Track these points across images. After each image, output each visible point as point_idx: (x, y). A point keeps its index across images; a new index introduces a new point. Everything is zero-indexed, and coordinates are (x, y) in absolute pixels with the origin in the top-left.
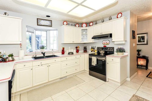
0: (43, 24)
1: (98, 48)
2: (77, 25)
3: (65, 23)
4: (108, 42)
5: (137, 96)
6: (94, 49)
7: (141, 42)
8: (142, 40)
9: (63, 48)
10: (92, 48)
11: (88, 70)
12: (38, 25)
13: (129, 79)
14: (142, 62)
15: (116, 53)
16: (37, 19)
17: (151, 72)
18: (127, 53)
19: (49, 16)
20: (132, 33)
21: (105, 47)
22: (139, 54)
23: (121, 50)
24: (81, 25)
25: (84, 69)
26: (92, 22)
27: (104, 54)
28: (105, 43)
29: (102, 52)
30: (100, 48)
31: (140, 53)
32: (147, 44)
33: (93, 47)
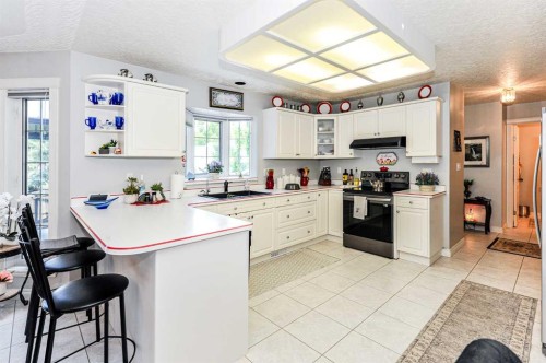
0: (222, 104)
1: (364, 174)
2: (306, 108)
3: (278, 102)
4: (393, 157)
5: (470, 283)
6: (352, 175)
7: (473, 159)
8: (474, 156)
9: (271, 173)
10: (346, 173)
11: (340, 233)
12: (211, 106)
13: (447, 253)
14: (474, 214)
15: (417, 187)
16: (211, 89)
17: (497, 239)
18: (444, 187)
19: (242, 84)
20: (453, 137)
21: (384, 170)
22: (467, 193)
23: (428, 180)
24: (315, 107)
25: (325, 233)
26: (347, 101)
27: (383, 189)
28: (385, 159)
29: (378, 185)
30: (370, 172)
31: (471, 189)
32: (487, 166)
33: (349, 172)
